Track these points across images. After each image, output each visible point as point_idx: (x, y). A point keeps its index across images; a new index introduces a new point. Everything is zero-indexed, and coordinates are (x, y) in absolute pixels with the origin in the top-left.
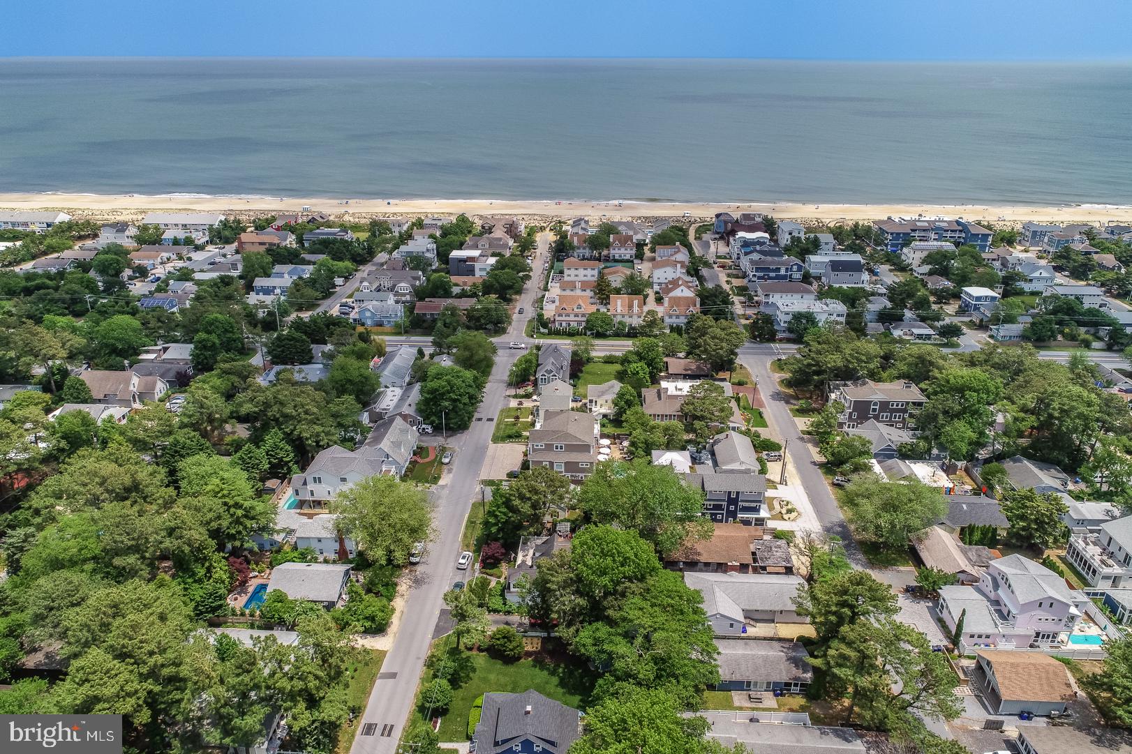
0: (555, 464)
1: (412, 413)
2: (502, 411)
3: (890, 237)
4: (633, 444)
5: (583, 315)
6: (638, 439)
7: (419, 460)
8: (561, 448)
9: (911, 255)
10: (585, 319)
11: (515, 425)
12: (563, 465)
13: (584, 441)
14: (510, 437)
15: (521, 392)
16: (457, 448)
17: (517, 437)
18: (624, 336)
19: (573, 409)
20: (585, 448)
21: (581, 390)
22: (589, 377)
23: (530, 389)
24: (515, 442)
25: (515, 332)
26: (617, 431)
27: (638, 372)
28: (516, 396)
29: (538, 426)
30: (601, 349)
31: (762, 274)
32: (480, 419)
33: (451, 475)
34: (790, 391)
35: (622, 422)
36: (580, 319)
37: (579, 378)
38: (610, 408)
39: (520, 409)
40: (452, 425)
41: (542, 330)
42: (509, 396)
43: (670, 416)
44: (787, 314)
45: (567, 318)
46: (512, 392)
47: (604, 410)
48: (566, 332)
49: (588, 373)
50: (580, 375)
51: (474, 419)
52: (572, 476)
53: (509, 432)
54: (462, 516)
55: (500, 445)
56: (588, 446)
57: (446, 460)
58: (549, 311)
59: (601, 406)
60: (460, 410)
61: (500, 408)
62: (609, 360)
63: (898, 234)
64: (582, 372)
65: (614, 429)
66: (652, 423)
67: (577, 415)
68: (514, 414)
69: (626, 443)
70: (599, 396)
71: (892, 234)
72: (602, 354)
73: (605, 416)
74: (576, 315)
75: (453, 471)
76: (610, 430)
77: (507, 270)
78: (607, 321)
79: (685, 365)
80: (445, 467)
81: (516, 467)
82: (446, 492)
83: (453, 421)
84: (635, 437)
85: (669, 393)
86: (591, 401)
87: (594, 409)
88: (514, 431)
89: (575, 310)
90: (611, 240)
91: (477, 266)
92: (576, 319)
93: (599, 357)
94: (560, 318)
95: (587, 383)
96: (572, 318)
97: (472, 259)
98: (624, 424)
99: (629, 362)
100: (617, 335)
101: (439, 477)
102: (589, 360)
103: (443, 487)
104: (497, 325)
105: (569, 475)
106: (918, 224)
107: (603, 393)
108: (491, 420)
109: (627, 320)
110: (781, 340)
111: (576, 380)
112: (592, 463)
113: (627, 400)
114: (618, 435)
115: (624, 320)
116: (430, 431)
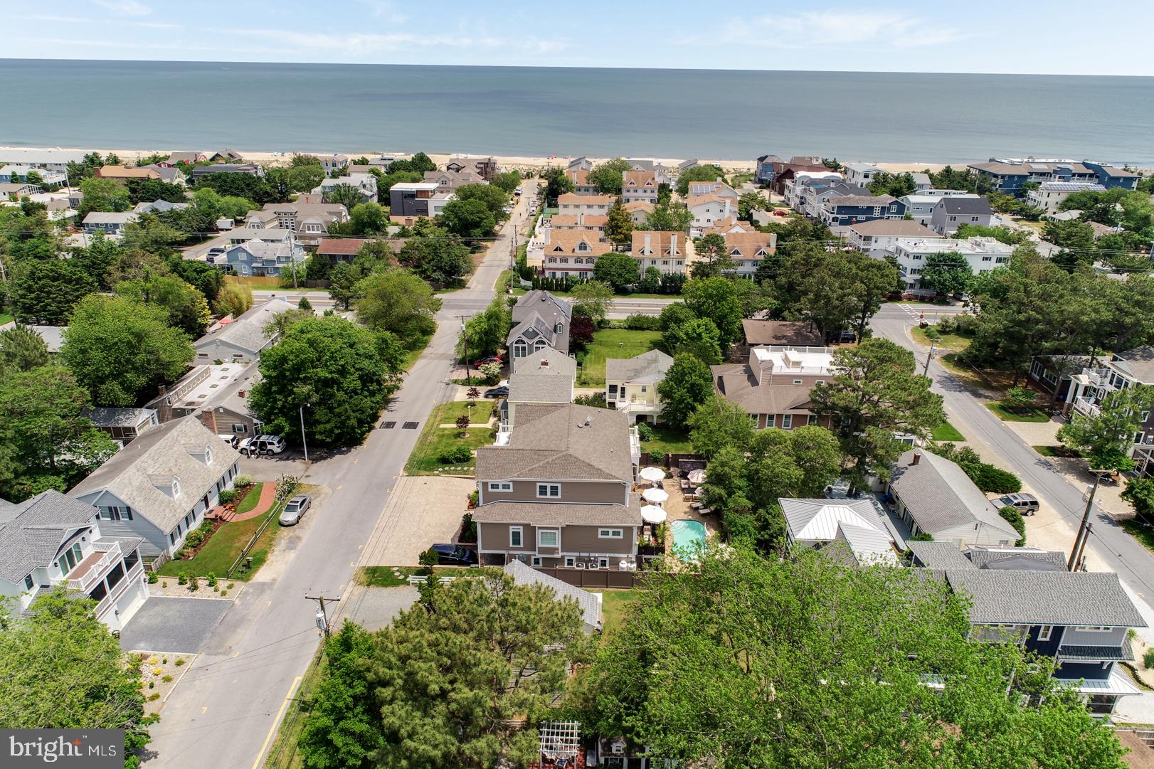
0: (539, 533)
1: (245, 411)
2: (438, 409)
3: (1000, 181)
4: (717, 479)
5: (590, 260)
6: (733, 468)
7: (228, 516)
8: (554, 491)
9: (1044, 199)
10: (591, 266)
11: (458, 435)
12: (558, 534)
13: (609, 476)
14: (444, 461)
15: (478, 374)
16: (326, 489)
17: (459, 460)
18: (655, 293)
19: (578, 401)
20: (612, 492)
21: (591, 371)
22: (605, 350)
23: (495, 367)
24: (456, 472)
25: (480, 286)
26: (672, 449)
27: (699, 335)
28: (467, 382)
29: (502, 439)
30: (619, 310)
31: (846, 217)
32: (390, 425)
33: (292, 555)
34: (969, 375)
35: (688, 429)
36: (584, 266)
37: (586, 352)
38: (651, 402)
39: (473, 404)
40: (318, 437)
41: (523, 283)
42: (456, 382)
43: (780, 416)
44: (917, 257)
45: (564, 265)
46: (462, 374)
47: (641, 407)
48: (561, 285)
49: (600, 343)
50: (589, 346)
51: (377, 424)
52: (579, 559)
53: (443, 450)
54: (285, 681)
55: (420, 480)
56: (621, 487)
57: (290, 517)
58: (535, 259)
59: (634, 397)
60: (340, 404)
61: (434, 402)
62: (637, 325)
63: (1011, 177)
64: (591, 340)
65: (663, 444)
66: (758, 432)
67: (590, 414)
68: (459, 414)
69: (698, 477)
70: (629, 380)
71: (1003, 177)
72: (624, 317)
73: (641, 418)
74: (578, 260)
75: (300, 545)
76: (657, 447)
77: (472, 200)
78: (629, 267)
79: (774, 330)
80: (285, 532)
81: (448, 535)
82: (267, 600)
83: (321, 427)
84: (723, 464)
85: (775, 371)
86: (613, 389)
87: (618, 405)
88: (454, 449)
89: (577, 250)
90: (624, 179)
91: (432, 204)
92: (579, 266)
93: (619, 321)
94: (553, 265)
95: (601, 359)
96: (571, 264)
97: (424, 193)
98: (694, 434)
99: (678, 321)
100: (646, 289)
101: (260, 560)
102: (603, 324)
103: (263, 587)
104: (452, 277)
105: (573, 555)
106: (1034, 166)
107: (637, 373)
108: (411, 425)
109: (662, 269)
110: (910, 299)
111: (580, 354)
112: (628, 530)
113: (693, 385)
114: (676, 457)
115: (656, 267)
116: (276, 448)
